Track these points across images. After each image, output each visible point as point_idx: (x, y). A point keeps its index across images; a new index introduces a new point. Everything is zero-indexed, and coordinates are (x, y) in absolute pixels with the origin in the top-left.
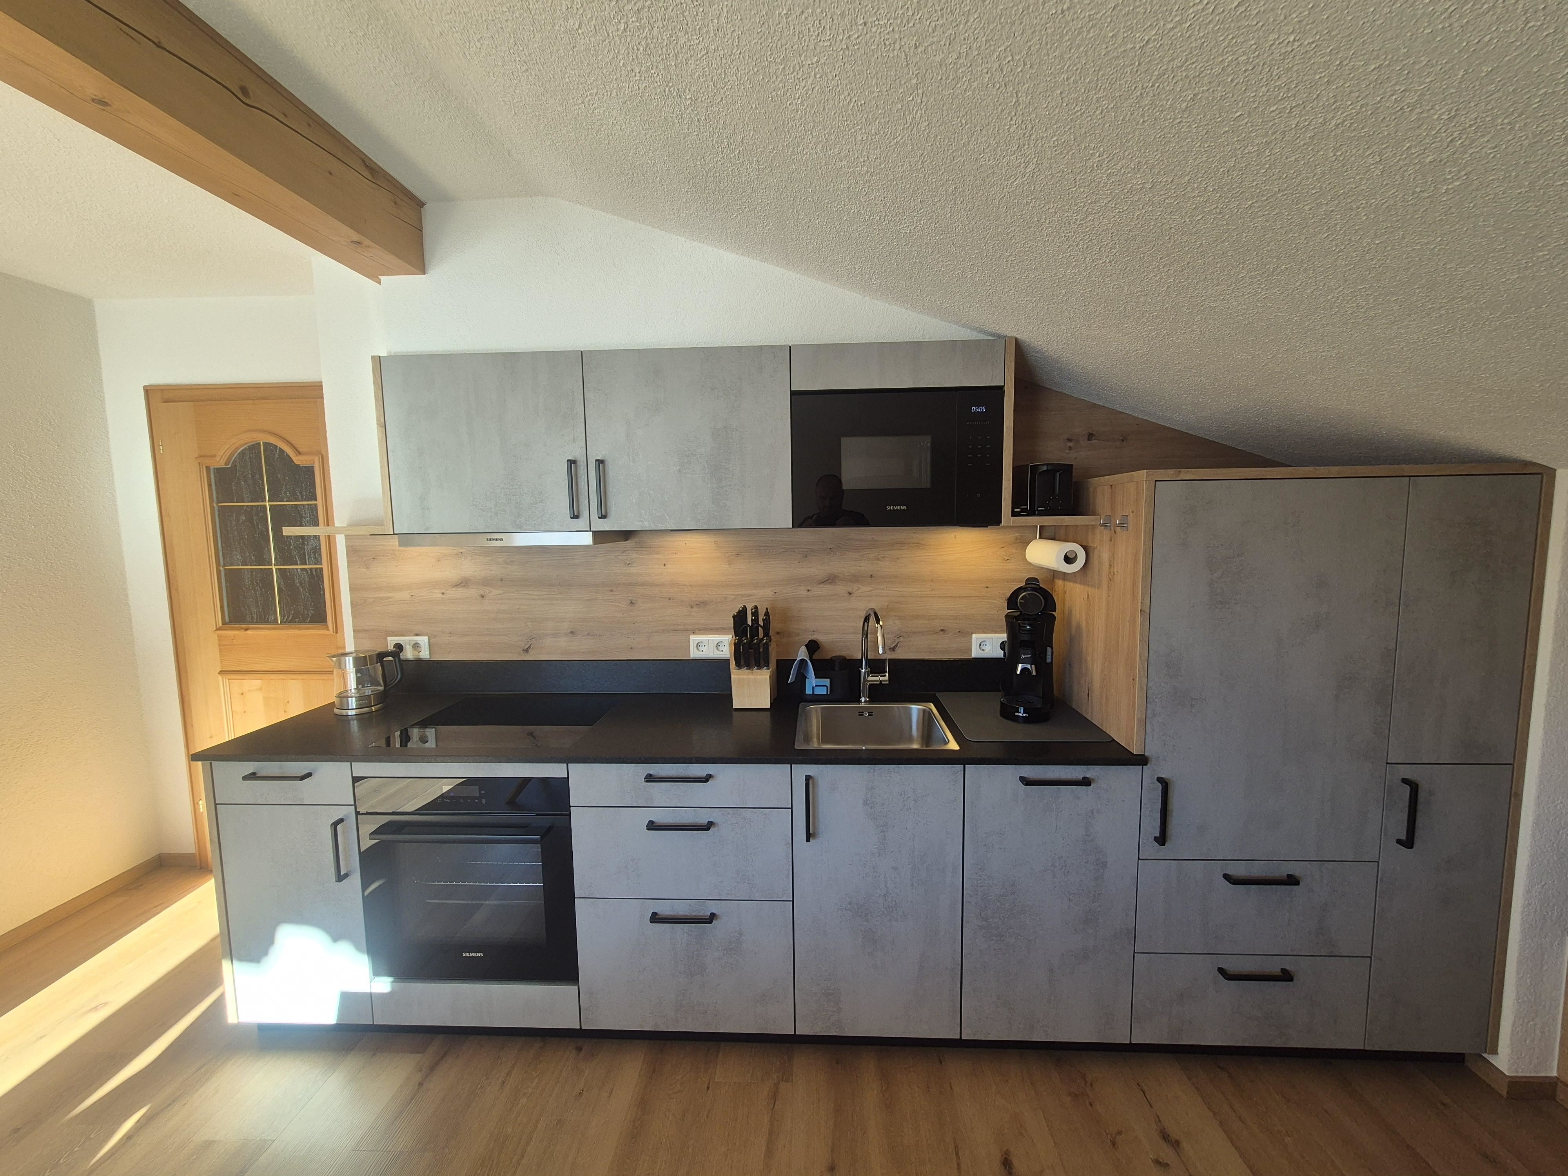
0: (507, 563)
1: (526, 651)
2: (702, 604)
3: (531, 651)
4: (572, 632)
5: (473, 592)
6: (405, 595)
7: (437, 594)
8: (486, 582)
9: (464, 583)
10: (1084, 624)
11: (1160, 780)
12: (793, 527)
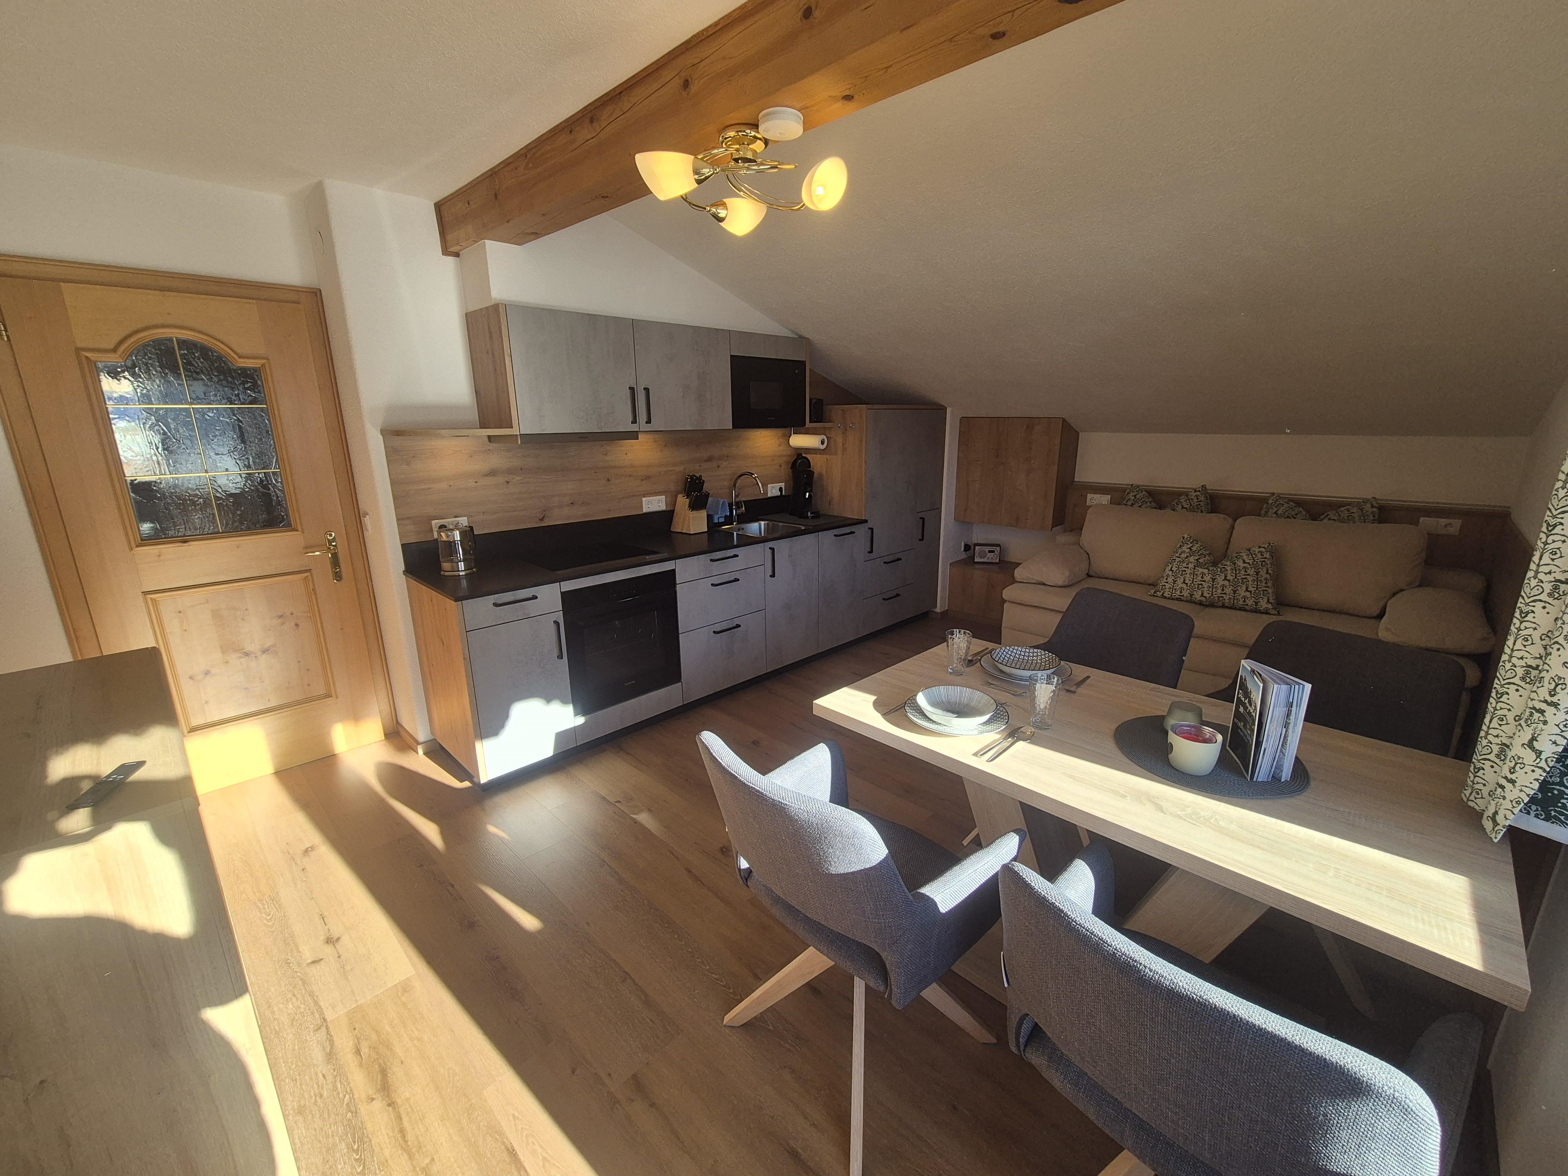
0: (524, 456)
1: (542, 520)
2: (648, 478)
3: (545, 520)
4: (572, 503)
5: (500, 479)
6: (444, 485)
7: (471, 483)
8: (510, 471)
9: (492, 473)
10: (824, 473)
11: (869, 528)
12: (733, 427)
